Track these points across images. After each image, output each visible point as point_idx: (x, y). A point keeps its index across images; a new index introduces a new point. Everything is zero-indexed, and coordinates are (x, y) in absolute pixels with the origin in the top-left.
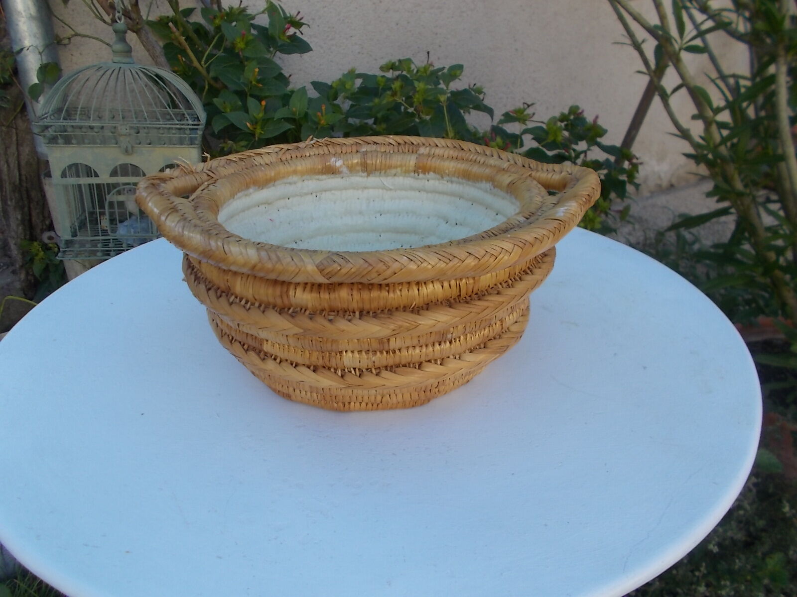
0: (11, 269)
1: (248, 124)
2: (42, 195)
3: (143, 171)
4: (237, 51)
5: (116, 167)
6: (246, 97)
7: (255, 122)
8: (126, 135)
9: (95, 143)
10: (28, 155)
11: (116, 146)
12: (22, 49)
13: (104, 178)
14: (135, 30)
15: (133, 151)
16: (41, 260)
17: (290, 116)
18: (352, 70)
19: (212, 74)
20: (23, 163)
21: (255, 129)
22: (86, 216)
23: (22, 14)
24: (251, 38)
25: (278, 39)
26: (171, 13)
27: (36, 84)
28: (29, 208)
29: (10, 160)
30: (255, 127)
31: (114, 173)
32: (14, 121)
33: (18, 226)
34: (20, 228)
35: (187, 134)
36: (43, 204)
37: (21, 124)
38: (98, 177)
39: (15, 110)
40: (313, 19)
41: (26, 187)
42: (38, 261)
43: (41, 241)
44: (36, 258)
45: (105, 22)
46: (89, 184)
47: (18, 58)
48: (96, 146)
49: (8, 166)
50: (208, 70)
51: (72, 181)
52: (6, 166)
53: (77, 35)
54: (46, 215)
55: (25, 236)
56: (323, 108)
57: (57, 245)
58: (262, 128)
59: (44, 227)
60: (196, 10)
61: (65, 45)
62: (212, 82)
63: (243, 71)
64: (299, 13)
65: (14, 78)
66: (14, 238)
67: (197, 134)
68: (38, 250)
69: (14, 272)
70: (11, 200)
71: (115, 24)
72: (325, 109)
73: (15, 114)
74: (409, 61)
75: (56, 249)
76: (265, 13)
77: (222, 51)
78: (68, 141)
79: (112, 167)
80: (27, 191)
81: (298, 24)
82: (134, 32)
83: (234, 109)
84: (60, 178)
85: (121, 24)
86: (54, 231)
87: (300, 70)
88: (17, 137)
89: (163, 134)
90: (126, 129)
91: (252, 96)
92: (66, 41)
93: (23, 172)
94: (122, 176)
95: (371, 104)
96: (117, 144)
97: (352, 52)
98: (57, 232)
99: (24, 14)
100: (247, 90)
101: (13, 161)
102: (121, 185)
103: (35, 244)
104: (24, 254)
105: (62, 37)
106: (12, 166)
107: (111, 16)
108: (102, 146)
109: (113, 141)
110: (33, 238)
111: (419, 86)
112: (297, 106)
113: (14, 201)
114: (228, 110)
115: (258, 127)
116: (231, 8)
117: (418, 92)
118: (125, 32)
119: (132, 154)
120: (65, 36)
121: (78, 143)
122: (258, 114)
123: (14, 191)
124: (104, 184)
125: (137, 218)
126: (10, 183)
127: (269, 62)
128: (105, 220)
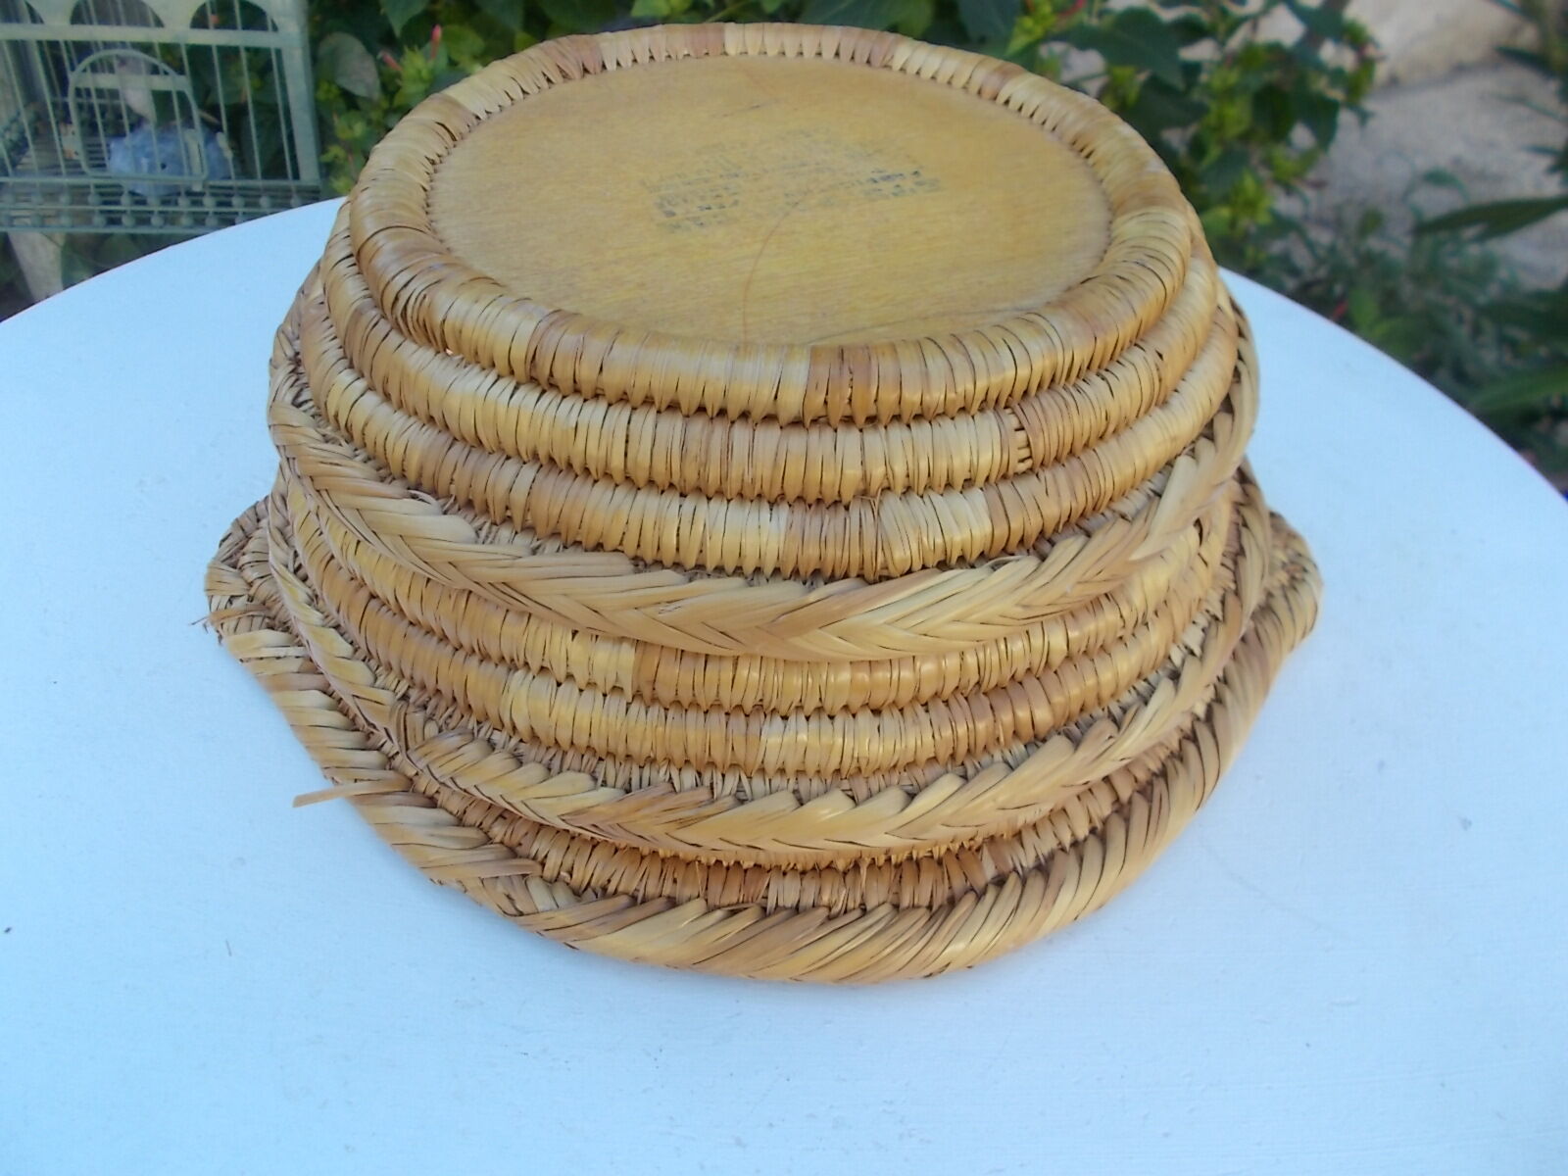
3: (155, 15)
13: (57, 27)
31: (80, 17)
38: (42, 21)
46: (22, 43)
94: (103, 23)
102: (100, 46)
124: (57, 42)
125: (151, 129)
128: (70, 136)
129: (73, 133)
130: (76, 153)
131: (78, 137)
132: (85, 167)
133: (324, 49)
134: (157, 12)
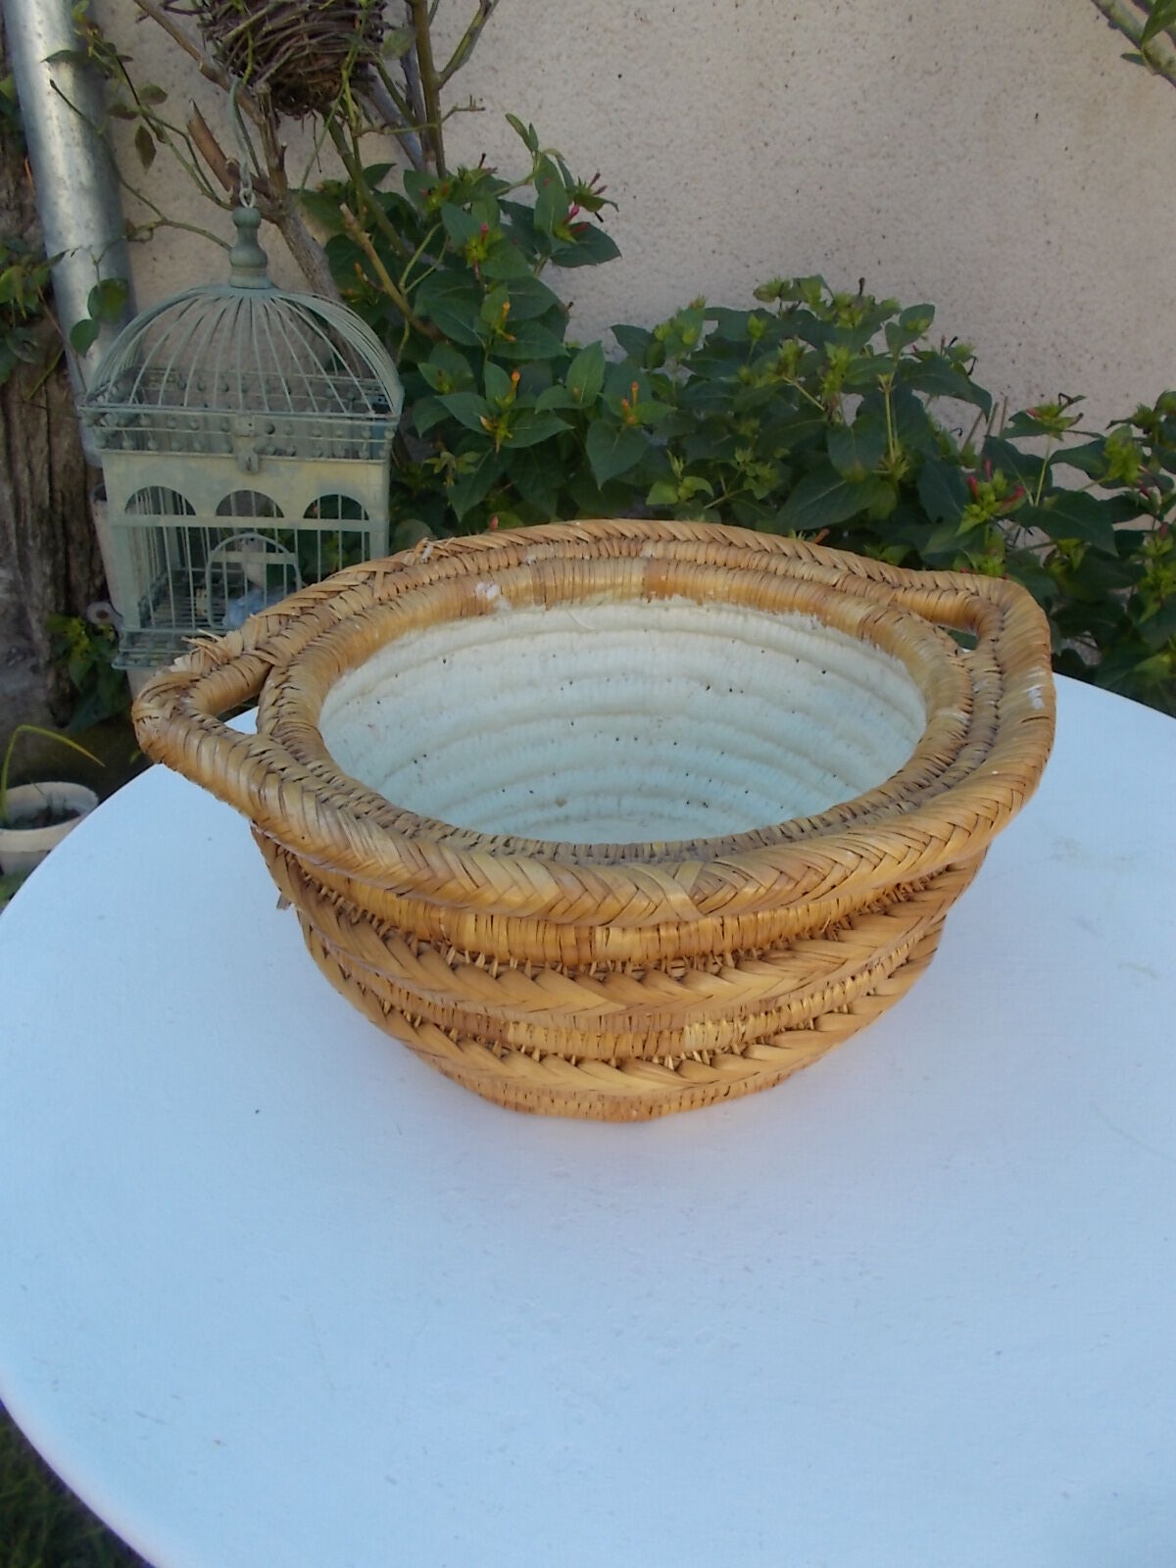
0: (31, 662)
1: (483, 420)
2: (89, 531)
3: (278, 508)
4: (469, 266)
5: (229, 496)
6: (482, 362)
7: (496, 415)
8: (248, 436)
9: (189, 448)
10: (67, 452)
11: (230, 455)
12: (62, 254)
13: (206, 517)
14: (275, 219)
15: (260, 467)
16: (85, 655)
17: (568, 405)
18: (697, 301)
19: (419, 310)
20: (58, 468)
21: (496, 428)
22: (167, 579)
23: (65, 182)
24: (499, 236)
25: (550, 236)
26: (343, 176)
27: (85, 320)
28: (67, 554)
29: (35, 461)
30: (495, 425)
31: (223, 509)
32: (43, 388)
33: (45, 587)
34: (49, 591)
35: (364, 438)
36: (92, 549)
37: (57, 394)
38: (194, 514)
39: (46, 366)
40: (626, 184)
41: (63, 515)
42: (79, 657)
43: (85, 618)
44: (75, 648)
45: (218, 202)
46: (178, 528)
47: (56, 270)
48: (191, 454)
49: (32, 473)
50: (411, 299)
51: (146, 520)
52: (27, 471)
53: (164, 222)
54: (97, 568)
55: (57, 605)
56: (634, 389)
57: (113, 627)
58: (510, 427)
59: (92, 591)
60: (394, 167)
61: (142, 241)
62: (418, 324)
63: (480, 303)
64: (597, 176)
65: (46, 309)
66: (37, 609)
67: (383, 437)
68: (80, 635)
69: (35, 669)
70: (35, 538)
71: (239, 209)
72: (638, 391)
73: (47, 373)
74: (818, 281)
75: (112, 635)
76: (531, 184)
77: (440, 260)
78: (140, 444)
79: (221, 498)
80: (64, 522)
81: (593, 203)
82: (273, 222)
83: (460, 386)
84: (123, 513)
85: (249, 210)
86: (110, 603)
87: (593, 289)
88: (48, 418)
89: (319, 436)
90: (250, 425)
91: (496, 360)
92: (145, 234)
93: (58, 485)
94: (239, 515)
95: (732, 380)
96: (231, 452)
97: (700, 250)
98: (114, 604)
99: (68, 182)
100: (484, 345)
101: (40, 465)
102: (235, 532)
103: (75, 622)
104: (55, 639)
105: (136, 225)
106: (38, 472)
107: (231, 192)
108: (203, 455)
109: (225, 446)
110: (71, 612)
111: (836, 357)
112: (582, 382)
113: (39, 539)
114: (446, 388)
115: (503, 425)
116: (463, 171)
117: (833, 368)
118: (257, 225)
119: (259, 472)
120: (143, 223)
121: (160, 448)
122: (504, 399)
123: (40, 521)
124: (204, 529)
125: (263, 593)
126: (33, 506)
127: (532, 283)
128: (203, 598)
129: (205, 596)
130: (205, 611)
131: (208, 599)
132: (210, 622)
133: (399, 531)
134: (279, 505)
